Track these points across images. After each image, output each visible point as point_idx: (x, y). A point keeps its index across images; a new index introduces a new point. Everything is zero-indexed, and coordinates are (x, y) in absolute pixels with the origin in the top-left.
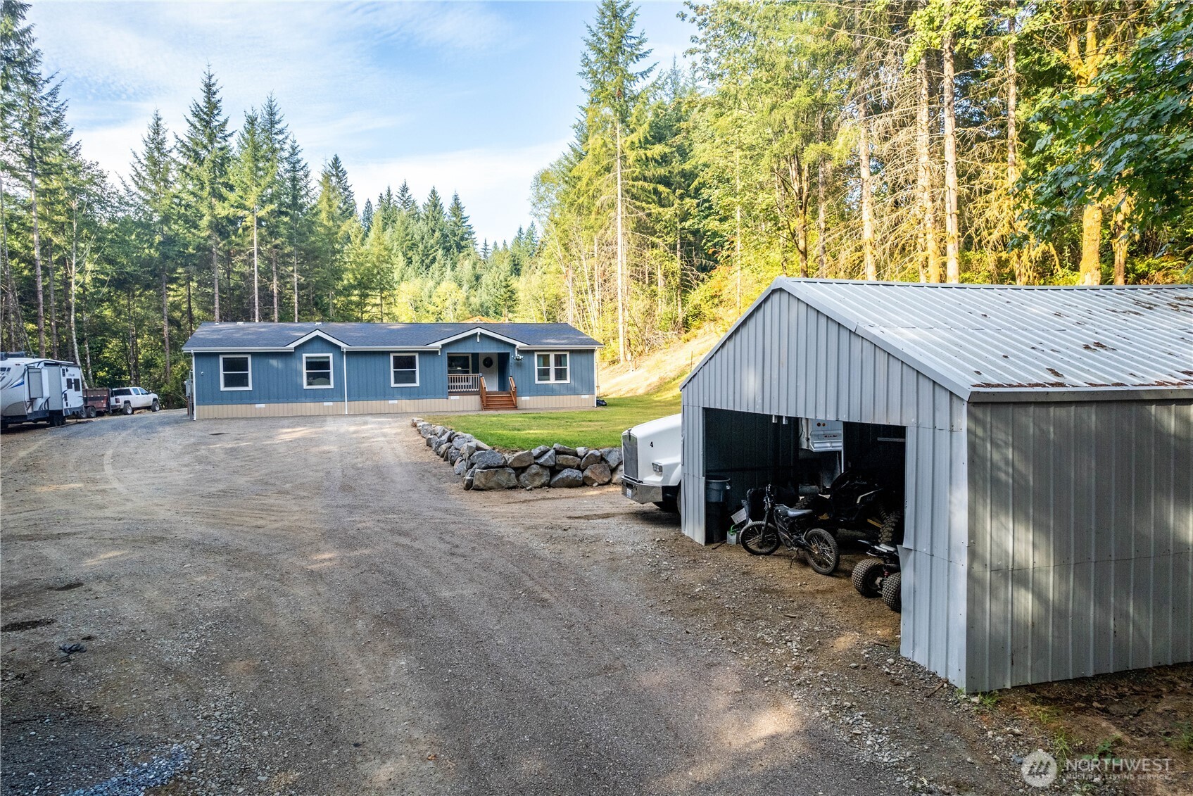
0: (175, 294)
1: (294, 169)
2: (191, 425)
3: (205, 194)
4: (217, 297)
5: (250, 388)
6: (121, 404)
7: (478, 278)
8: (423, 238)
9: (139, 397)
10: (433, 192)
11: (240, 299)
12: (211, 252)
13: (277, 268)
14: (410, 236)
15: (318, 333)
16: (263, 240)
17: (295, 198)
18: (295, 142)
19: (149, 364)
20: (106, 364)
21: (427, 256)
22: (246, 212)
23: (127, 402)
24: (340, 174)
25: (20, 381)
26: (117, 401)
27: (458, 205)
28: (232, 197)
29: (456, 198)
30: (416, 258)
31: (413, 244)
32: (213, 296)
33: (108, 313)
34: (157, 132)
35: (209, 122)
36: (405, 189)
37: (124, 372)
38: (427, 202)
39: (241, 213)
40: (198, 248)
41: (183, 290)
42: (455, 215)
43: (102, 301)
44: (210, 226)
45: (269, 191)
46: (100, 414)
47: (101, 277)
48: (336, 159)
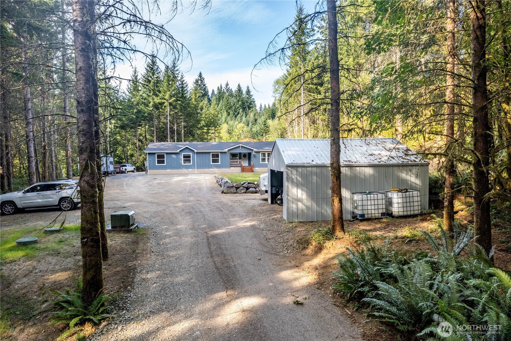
0: (141, 130)
1: (182, 84)
2: (147, 176)
3: (151, 94)
4: (155, 132)
5: (165, 164)
6: (124, 170)
7: (256, 120)
8: (234, 104)
9: (129, 168)
10: (239, 85)
11: (163, 132)
12: (153, 115)
13: (176, 121)
14: (229, 104)
15: (187, 146)
16: (171, 110)
17: (183, 94)
18: (182, 73)
19: (132, 156)
20: (118, 156)
21: (236, 111)
22: (165, 101)
23: (126, 169)
24: (202, 79)
26: (123, 169)
27: (249, 90)
28: (160, 95)
29: (248, 88)
30: (231, 113)
31: (230, 107)
32: (154, 131)
33: (118, 138)
34: (135, 73)
35: (152, 68)
36: (227, 85)
37: (123, 159)
38: (236, 89)
39: (163, 101)
40: (149, 114)
41: (143, 129)
42: (247, 94)
43: (116, 133)
44: (153, 106)
45: (173, 92)
46: (117, 173)
47: (116, 125)
48: (201, 73)
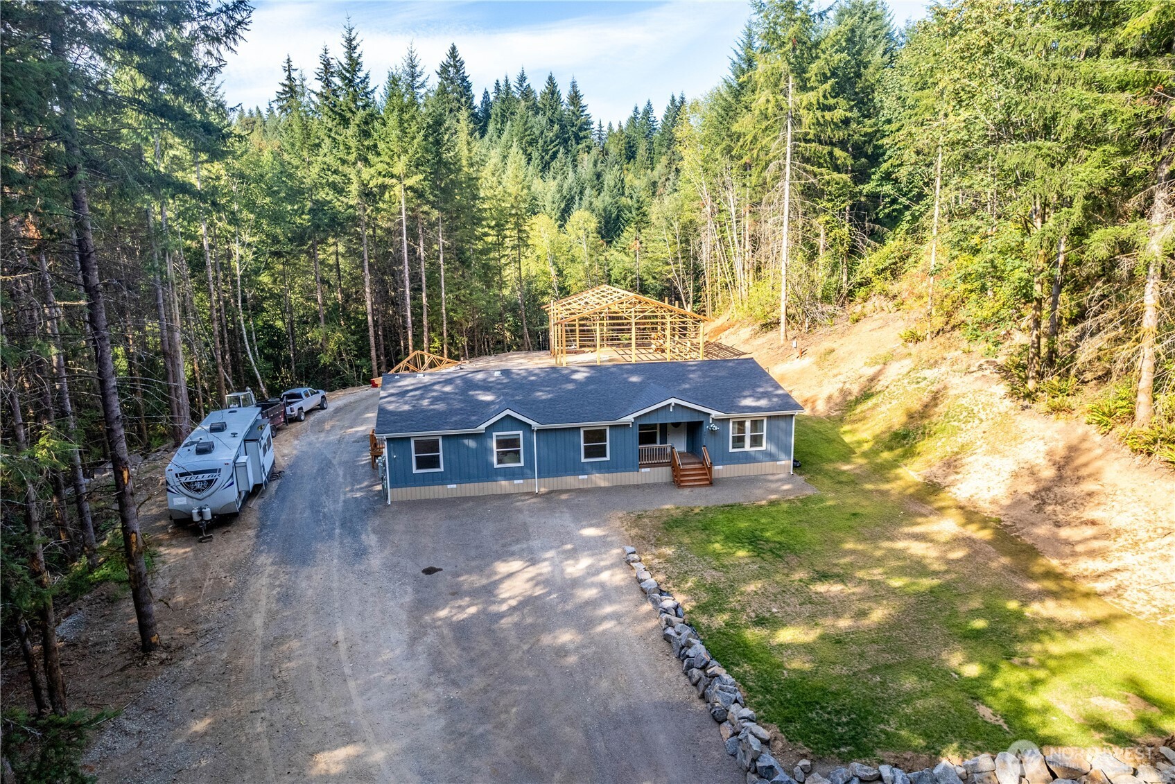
0: (324, 253)
3: (352, 158)
5: (441, 469)
8: (542, 133)
9: (309, 399)
10: (551, 79)
12: (360, 219)
13: (424, 232)
14: (529, 132)
15: (508, 412)
22: (394, 181)
23: (301, 409)
24: (458, 64)
25: (230, 481)
26: (292, 410)
27: (576, 93)
28: (379, 163)
29: (574, 86)
31: (532, 139)
36: (522, 78)
38: (545, 90)
39: (388, 182)
40: (347, 216)
41: (332, 249)
42: (573, 104)
44: (358, 195)
48: (454, 48)
